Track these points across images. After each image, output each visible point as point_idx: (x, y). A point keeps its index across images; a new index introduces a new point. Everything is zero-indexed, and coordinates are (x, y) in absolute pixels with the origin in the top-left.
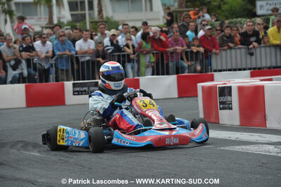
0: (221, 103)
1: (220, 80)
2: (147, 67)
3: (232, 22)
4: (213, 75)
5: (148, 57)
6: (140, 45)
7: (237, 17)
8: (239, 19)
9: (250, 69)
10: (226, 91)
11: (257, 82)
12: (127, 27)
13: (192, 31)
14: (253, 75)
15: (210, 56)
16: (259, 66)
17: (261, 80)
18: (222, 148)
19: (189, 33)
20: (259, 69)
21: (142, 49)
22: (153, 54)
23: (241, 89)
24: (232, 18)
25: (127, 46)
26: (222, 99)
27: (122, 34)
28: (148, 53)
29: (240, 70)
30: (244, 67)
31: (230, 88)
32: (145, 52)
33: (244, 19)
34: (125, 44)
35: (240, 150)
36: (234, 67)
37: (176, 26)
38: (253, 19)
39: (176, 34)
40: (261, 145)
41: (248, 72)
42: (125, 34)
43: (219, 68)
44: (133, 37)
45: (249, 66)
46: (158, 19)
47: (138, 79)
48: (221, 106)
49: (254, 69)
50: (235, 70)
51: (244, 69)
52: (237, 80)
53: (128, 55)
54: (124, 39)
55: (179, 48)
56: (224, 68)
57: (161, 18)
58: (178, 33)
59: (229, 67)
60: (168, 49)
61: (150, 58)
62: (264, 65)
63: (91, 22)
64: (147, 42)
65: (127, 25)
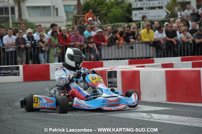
0: (109, 83)
1: (108, 66)
2: (55, 56)
3: (115, 26)
4: (102, 62)
5: (55, 49)
6: (50, 40)
7: (119, 22)
8: (120, 24)
9: (128, 59)
10: (112, 74)
11: (134, 68)
12: (40, 27)
13: (88, 31)
14: (130, 63)
15: (101, 49)
16: (135, 57)
17: (137, 67)
18: (111, 115)
19: (86, 32)
20: (134, 58)
21: (52, 43)
22: (59, 47)
23: (123, 73)
24: (115, 23)
25: (41, 41)
26: (110, 80)
27: (37, 32)
28: (56, 46)
29: (121, 59)
30: (124, 57)
31: (116, 72)
32: (54, 46)
33: (124, 24)
34: (39, 39)
35: (124, 117)
36: (117, 57)
37: (76, 27)
38: (130, 24)
39: (77, 32)
40: (137, 113)
41: (127, 61)
42: (39, 32)
43: (107, 58)
44: (45, 34)
45: (127, 57)
46: (62, 22)
47: (49, 65)
48: (109, 85)
49: (131, 59)
50: (118, 59)
51: (124, 59)
52: (120, 67)
53: (41, 47)
54: (38, 36)
55: (78, 43)
56: (110, 58)
57: (64, 21)
58: (78, 32)
59: (114, 57)
60: (70, 44)
61: (57, 50)
62: (138, 56)
63: (13, 23)
64: (55, 38)
65: (40, 26)
